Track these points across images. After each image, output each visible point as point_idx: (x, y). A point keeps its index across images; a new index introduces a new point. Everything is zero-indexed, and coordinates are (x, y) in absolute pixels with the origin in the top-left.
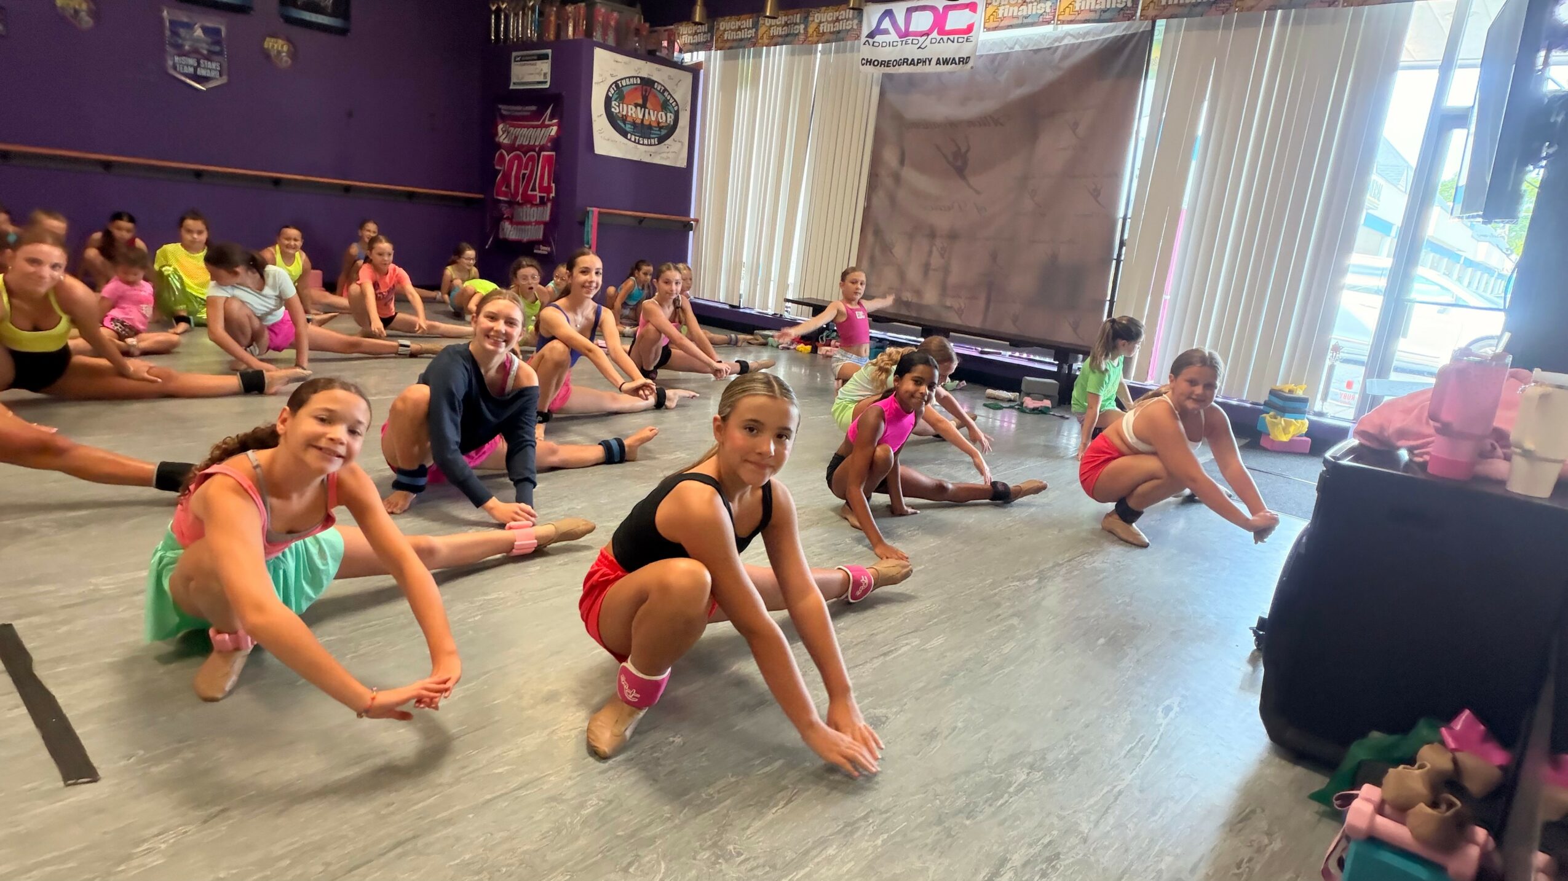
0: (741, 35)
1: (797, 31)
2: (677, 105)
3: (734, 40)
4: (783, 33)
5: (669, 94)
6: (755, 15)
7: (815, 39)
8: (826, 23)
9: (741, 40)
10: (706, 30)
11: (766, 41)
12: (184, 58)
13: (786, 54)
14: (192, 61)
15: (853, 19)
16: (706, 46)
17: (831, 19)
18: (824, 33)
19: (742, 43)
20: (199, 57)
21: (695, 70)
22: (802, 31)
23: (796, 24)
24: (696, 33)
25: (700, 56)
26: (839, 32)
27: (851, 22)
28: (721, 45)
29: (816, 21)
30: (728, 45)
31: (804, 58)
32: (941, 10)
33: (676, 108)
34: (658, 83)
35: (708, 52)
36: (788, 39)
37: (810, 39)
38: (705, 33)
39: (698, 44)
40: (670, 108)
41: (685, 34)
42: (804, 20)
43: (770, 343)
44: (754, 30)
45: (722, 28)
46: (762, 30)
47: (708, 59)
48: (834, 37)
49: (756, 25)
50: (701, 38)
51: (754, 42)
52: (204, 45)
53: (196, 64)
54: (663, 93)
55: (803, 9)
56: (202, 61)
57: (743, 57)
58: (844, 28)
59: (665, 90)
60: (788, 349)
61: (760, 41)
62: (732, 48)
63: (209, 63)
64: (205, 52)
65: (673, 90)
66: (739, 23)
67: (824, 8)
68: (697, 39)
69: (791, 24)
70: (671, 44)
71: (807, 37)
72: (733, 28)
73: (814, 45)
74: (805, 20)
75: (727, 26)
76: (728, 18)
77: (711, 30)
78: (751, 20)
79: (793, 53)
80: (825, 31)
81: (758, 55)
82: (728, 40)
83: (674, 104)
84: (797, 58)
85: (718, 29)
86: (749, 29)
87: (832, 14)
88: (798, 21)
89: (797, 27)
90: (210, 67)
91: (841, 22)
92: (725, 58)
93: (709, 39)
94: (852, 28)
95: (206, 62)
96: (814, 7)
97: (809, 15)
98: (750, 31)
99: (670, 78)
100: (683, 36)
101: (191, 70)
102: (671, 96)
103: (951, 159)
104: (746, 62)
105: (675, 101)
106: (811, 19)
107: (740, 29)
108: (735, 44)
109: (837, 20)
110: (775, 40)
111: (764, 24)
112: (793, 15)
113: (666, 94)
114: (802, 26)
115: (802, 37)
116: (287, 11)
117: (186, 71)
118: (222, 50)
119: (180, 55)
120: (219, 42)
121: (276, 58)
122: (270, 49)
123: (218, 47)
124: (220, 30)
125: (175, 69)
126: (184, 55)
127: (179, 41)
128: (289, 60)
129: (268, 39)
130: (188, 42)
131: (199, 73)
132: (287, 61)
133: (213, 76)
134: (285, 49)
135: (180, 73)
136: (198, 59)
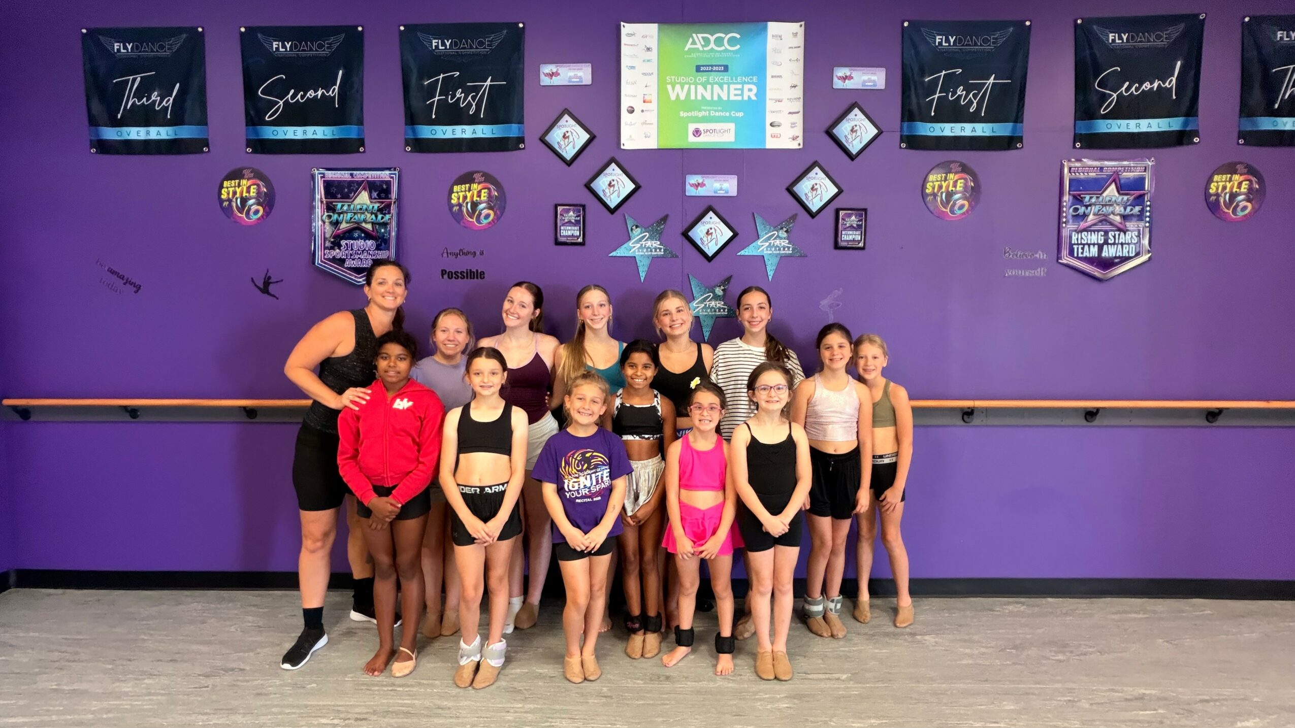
14: (1095, 238)
20: (1108, 227)
56: (1111, 234)
64: (1118, 219)
101: (1094, 251)
116: (1255, 124)
117: (1086, 254)
118: (1142, 211)
119: (1079, 231)
120: (1139, 200)
121: (1228, 206)
122: (1217, 195)
123: (1137, 209)
124: (1141, 180)
125: (1071, 253)
126: (1085, 230)
127: (1082, 210)
128: (1249, 205)
129: (1216, 178)
130: (1095, 209)
131: (1105, 254)
132: (1245, 208)
133: (1125, 254)
134: (1245, 187)
135: (1078, 258)
136: (1106, 233)
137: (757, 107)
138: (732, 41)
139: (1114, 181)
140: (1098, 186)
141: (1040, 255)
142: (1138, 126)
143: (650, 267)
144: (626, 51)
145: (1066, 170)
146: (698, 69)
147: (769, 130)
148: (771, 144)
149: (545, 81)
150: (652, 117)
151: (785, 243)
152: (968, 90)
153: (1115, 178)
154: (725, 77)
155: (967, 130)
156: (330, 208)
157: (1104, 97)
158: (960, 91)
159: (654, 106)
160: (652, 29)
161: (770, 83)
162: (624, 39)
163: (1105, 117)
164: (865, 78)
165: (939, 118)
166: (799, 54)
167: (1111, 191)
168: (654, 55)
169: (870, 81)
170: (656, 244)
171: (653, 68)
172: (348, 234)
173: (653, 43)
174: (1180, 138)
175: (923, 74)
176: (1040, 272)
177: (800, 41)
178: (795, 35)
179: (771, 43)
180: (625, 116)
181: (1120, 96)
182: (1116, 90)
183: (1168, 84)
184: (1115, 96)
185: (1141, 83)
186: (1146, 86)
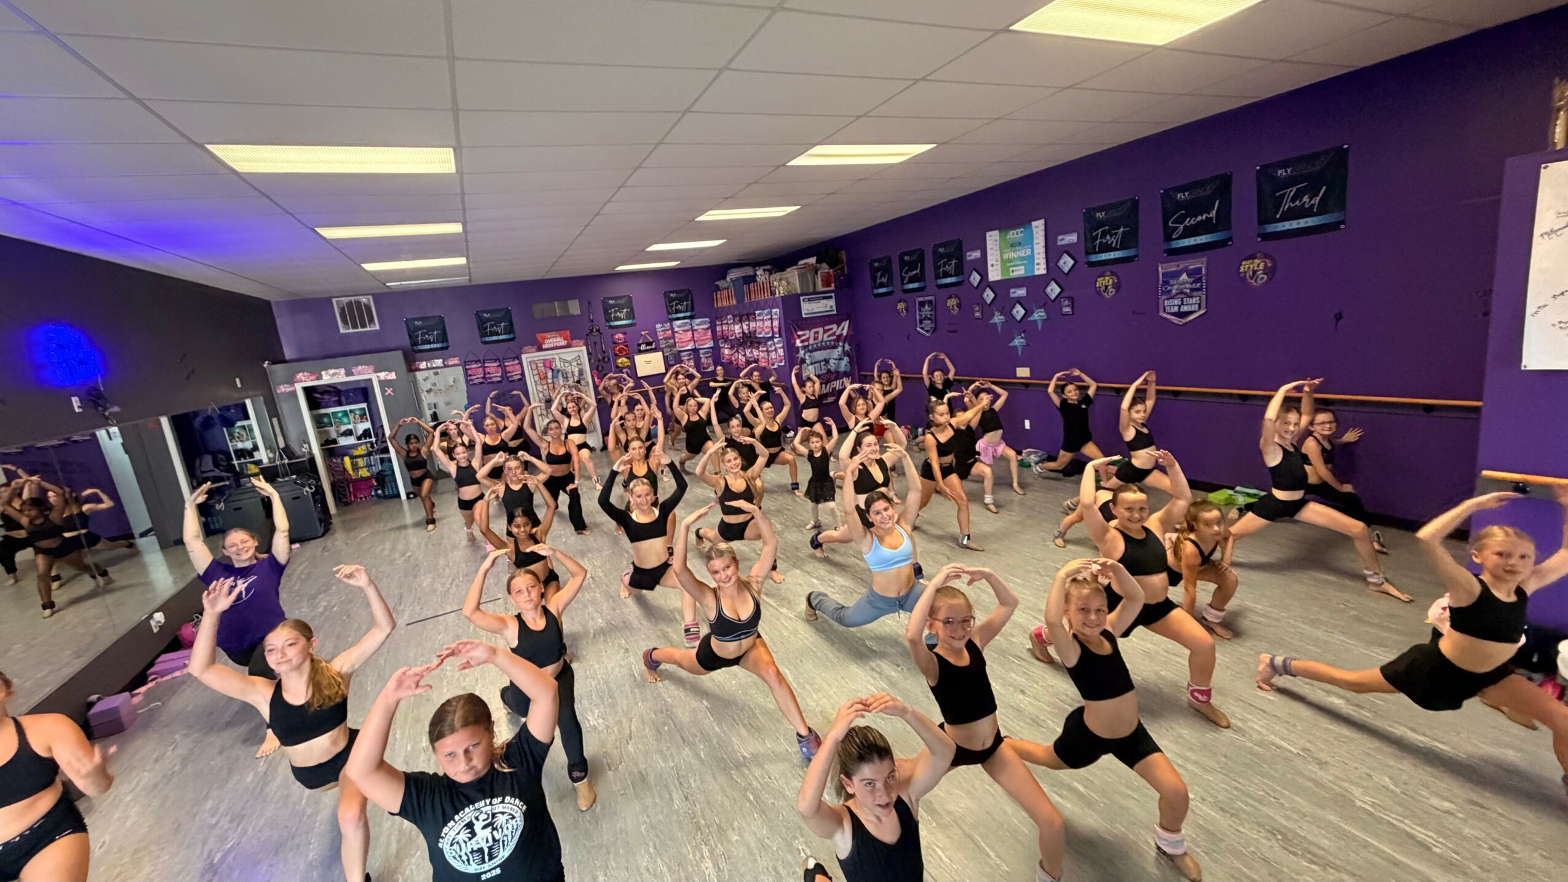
12: (1171, 301)
14: (1177, 302)
20: (1183, 296)
52: (1188, 286)
53: (1180, 303)
56: (1185, 300)
63: (1191, 299)
64: (1188, 291)
95: (1188, 299)
101: (1176, 309)
116: (1264, 229)
117: (1172, 311)
118: (1202, 286)
119: (1168, 299)
120: (1199, 280)
121: (1251, 278)
122: (1245, 272)
123: (1199, 284)
124: (1200, 269)
125: (1164, 311)
126: (1171, 298)
127: (1169, 288)
128: (1265, 276)
129: (1244, 263)
130: (1176, 287)
131: (1182, 310)
132: (1263, 278)
133: (1193, 309)
134: (1262, 266)
135: (1168, 313)
136: (1182, 299)
137: (1031, 258)
138: (1021, 232)
140: (1176, 275)
143: (1002, 327)
144: (988, 243)
145: (1160, 268)
146: (1012, 246)
147: (1036, 267)
148: (1037, 273)
149: (968, 258)
150: (999, 267)
151: (1043, 314)
152: (1111, 236)
153: (1187, 270)
154: (1020, 248)
155: (1112, 255)
156: (920, 310)
157: (1176, 229)
158: (1108, 237)
159: (999, 263)
160: (996, 232)
161: (1035, 246)
162: (988, 238)
163: (1177, 239)
164: (1069, 238)
165: (1101, 251)
166: (1043, 233)
167: (1184, 277)
168: (998, 243)
169: (1071, 239)
170: (1002, 317)
171: (998, 247)
172: (924, 319)
173: (998, 238)
174: (1223, 243)
175: (1092, 232)
177: (1043, 227)
178: (1042, 225)
179: (1034, 230)
180: (990, 268)
181: (1185, 226)
182: (1181, 224)
183: (1211, 215)
184: (1182, 227)
185: (1196, 217)
186: (1199, 218)
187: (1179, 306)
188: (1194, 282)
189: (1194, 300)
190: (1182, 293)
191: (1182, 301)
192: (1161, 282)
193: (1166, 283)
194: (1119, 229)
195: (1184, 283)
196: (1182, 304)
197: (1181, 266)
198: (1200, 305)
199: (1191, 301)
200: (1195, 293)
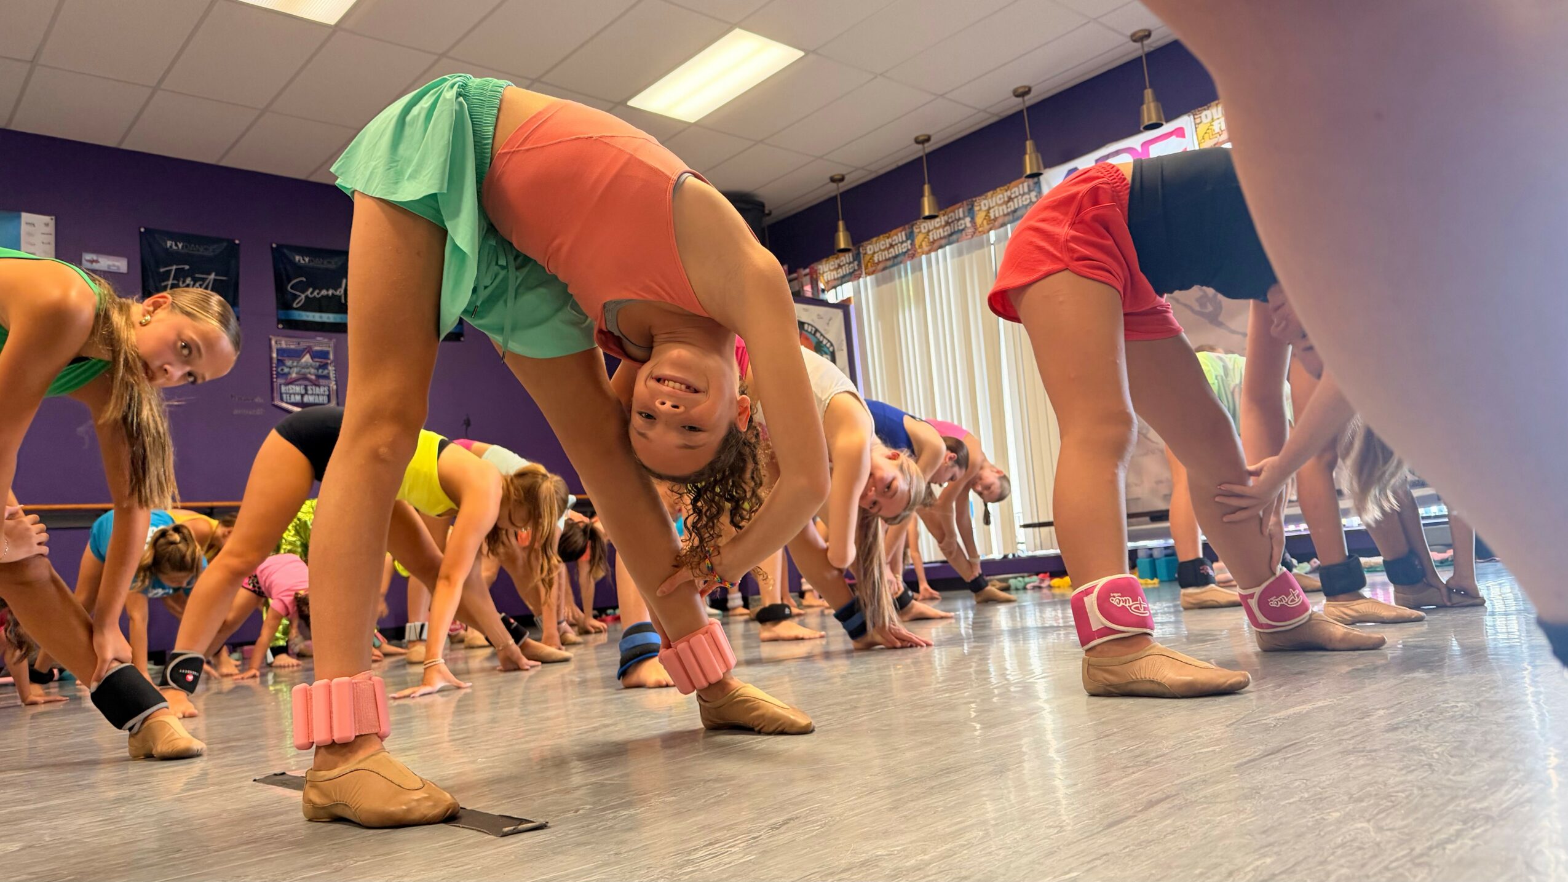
0: (893, 252)
1: (963, 226)
2: (832, 345)
3: (886, 260)
4: (946, 234)
5: (822, 335)
6: (907, 226)
7: (986, 227)
8: (996, 208)
9: (896, 257)
10: (851, 260)
11: (926, 248)
12: (290, 387)
13: (952, 257)
14: (298, 389)
15: (1030, 191)
16: (853, 276)
17: (1002, 200)
18: (996, 219)
19: (899, 259)
20: (306, 383)
21: (844, 306)
22: (969, 225)
23: (959, 219)
24: (840, 266)
25: (846, 291)
26: (1015, 211)
27: (1027, 196)
28: (871, 269)
29: (984, 208)
30: (881, 266)
31: (976, 254)
32: (1139, 149)
33: (831, 349)
34: (809, 324)
35: (855, 282)
36: (954, 237)
37: (980, 229)
38: (850, 263)
39: (844, 277)
40: (825, 349)
41: (827, 270)
42: (969, 213)
43: (1013, 587)
44: (909, 242)
45: (869, 252)
46: (918, 239)
47: (857, 291)
48: (1011, 217)
49: (910, 236)
50: (846, 270)
51: (912, 254)
52: (313, 371)
53: (303, 392)
54: (814, 335)
55: (965, 202)
56: (309, 388)
57: (900, 277)
58: (1021, 205)
59: (817, 330)
60: (1040, 588)
61: (919, 250)
62: (886, 268)
63: (317, 389)
64: (313, 377)
65: (825, 330)
66: (888, 241)
67: (991, 192)
68: (841, 272)
69: (953, 222)
70: (814, 283)
71: (976, 229)
72: (882, 248)
73: (985, 236)
74: (971, 212)
75: (876, 248)
76: (874, 239)
77: (857, 257)
78: (903, 233)
79: (960, 253)
80: (997, 215)
81: (918, 268)
82: (879, 262)
83: (828, 345)
84: (966, 257)
85: (866, 254)
86: (902, 243)
87: (1001, 196)
88: (961, 215)
89: (962, 222)
90: (318, 392)
91: (1015, 200)
92: (878, 283)
93: (856, 268)
94: (1031, 202)
95: (314, 387)
96: (975, 197)
97: (973, 206)
98: (905, 244)
99: (820, 317)
100: (825, 275)
101: (298, 398)
102: (824, 337)
103: (1197, 308)
104: (905, 280)
105: (829, 341)
106: (976, 208)
107: (892, 246)
108: (889, 263)
109: (1010, 199)
110: (936, 245)
111: (920, 232)
112: (954, 211)
113: (818, 335)
114: (968, 220)
115: (970, 231)
117: (293, 400)
118: (330, 374)
119: (287, 384)
120: (327, 366)
123: (326, 372)
124: (328, 353)
125: (282, 400)
126: (291, 383)
127: (287, 370)
130: (295, 370)
131: (306, 401)
133: (320, 401)
135: (287, 403)
136: (306, 386)
139: (308, 352)
140: (297, 354)
141: (258, 400)
142: (321, 317)
145: (273, 342)
153: (309, 350)
157: (295, 297)
163: (297, 309)
164: (110, 263)
166: (52, 239)
167: (307, 358)
169: (114, 266)
175: (158, 266)
176: (259, 412)
177: (51, 229)
178: (47, 225)
179: (24, 228)
181: (307, 297)
182: (303, 293)
183: (338, 293)
184: (303, 296)
185: (320, 290)
186: (324, 292)
187: (302, 396)
188: (320, 367)
189: (322, 390)
190: (304, 378)
191: (306, 390)
192: (275, 361)
193: (280, 362)
194: (209, 274)
195: (307, 366)
196: (306, 393)
197: (304, 344)
198: (329, 396)
199: (317, 390)
200: (322, 381)
